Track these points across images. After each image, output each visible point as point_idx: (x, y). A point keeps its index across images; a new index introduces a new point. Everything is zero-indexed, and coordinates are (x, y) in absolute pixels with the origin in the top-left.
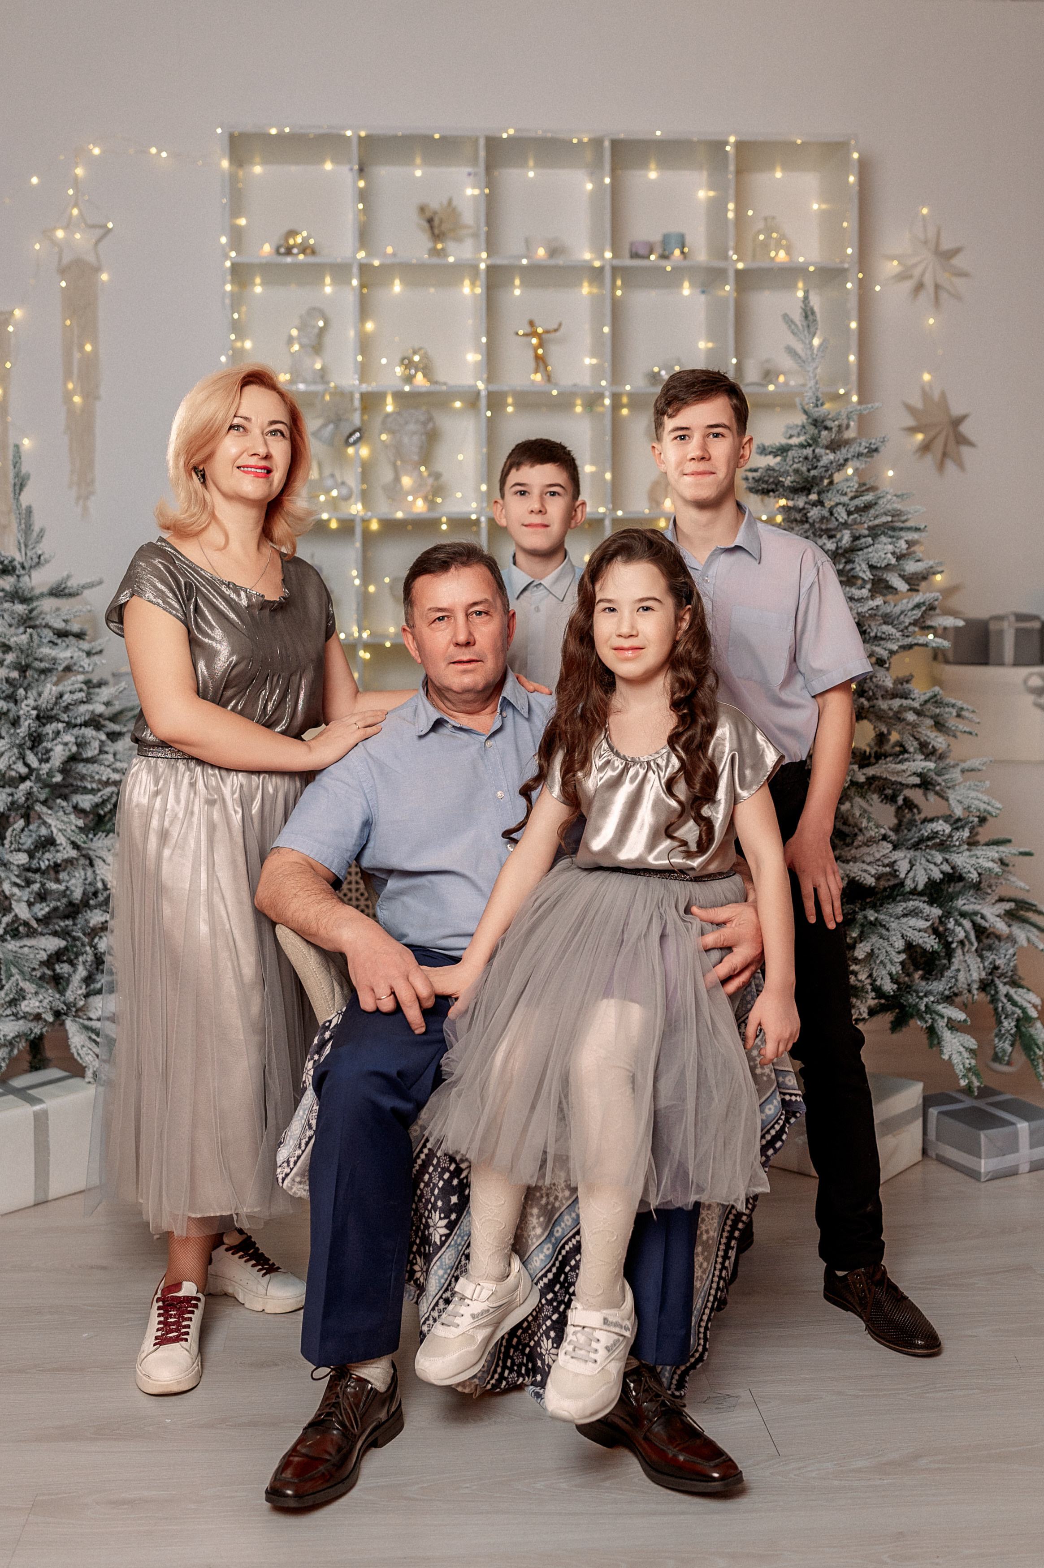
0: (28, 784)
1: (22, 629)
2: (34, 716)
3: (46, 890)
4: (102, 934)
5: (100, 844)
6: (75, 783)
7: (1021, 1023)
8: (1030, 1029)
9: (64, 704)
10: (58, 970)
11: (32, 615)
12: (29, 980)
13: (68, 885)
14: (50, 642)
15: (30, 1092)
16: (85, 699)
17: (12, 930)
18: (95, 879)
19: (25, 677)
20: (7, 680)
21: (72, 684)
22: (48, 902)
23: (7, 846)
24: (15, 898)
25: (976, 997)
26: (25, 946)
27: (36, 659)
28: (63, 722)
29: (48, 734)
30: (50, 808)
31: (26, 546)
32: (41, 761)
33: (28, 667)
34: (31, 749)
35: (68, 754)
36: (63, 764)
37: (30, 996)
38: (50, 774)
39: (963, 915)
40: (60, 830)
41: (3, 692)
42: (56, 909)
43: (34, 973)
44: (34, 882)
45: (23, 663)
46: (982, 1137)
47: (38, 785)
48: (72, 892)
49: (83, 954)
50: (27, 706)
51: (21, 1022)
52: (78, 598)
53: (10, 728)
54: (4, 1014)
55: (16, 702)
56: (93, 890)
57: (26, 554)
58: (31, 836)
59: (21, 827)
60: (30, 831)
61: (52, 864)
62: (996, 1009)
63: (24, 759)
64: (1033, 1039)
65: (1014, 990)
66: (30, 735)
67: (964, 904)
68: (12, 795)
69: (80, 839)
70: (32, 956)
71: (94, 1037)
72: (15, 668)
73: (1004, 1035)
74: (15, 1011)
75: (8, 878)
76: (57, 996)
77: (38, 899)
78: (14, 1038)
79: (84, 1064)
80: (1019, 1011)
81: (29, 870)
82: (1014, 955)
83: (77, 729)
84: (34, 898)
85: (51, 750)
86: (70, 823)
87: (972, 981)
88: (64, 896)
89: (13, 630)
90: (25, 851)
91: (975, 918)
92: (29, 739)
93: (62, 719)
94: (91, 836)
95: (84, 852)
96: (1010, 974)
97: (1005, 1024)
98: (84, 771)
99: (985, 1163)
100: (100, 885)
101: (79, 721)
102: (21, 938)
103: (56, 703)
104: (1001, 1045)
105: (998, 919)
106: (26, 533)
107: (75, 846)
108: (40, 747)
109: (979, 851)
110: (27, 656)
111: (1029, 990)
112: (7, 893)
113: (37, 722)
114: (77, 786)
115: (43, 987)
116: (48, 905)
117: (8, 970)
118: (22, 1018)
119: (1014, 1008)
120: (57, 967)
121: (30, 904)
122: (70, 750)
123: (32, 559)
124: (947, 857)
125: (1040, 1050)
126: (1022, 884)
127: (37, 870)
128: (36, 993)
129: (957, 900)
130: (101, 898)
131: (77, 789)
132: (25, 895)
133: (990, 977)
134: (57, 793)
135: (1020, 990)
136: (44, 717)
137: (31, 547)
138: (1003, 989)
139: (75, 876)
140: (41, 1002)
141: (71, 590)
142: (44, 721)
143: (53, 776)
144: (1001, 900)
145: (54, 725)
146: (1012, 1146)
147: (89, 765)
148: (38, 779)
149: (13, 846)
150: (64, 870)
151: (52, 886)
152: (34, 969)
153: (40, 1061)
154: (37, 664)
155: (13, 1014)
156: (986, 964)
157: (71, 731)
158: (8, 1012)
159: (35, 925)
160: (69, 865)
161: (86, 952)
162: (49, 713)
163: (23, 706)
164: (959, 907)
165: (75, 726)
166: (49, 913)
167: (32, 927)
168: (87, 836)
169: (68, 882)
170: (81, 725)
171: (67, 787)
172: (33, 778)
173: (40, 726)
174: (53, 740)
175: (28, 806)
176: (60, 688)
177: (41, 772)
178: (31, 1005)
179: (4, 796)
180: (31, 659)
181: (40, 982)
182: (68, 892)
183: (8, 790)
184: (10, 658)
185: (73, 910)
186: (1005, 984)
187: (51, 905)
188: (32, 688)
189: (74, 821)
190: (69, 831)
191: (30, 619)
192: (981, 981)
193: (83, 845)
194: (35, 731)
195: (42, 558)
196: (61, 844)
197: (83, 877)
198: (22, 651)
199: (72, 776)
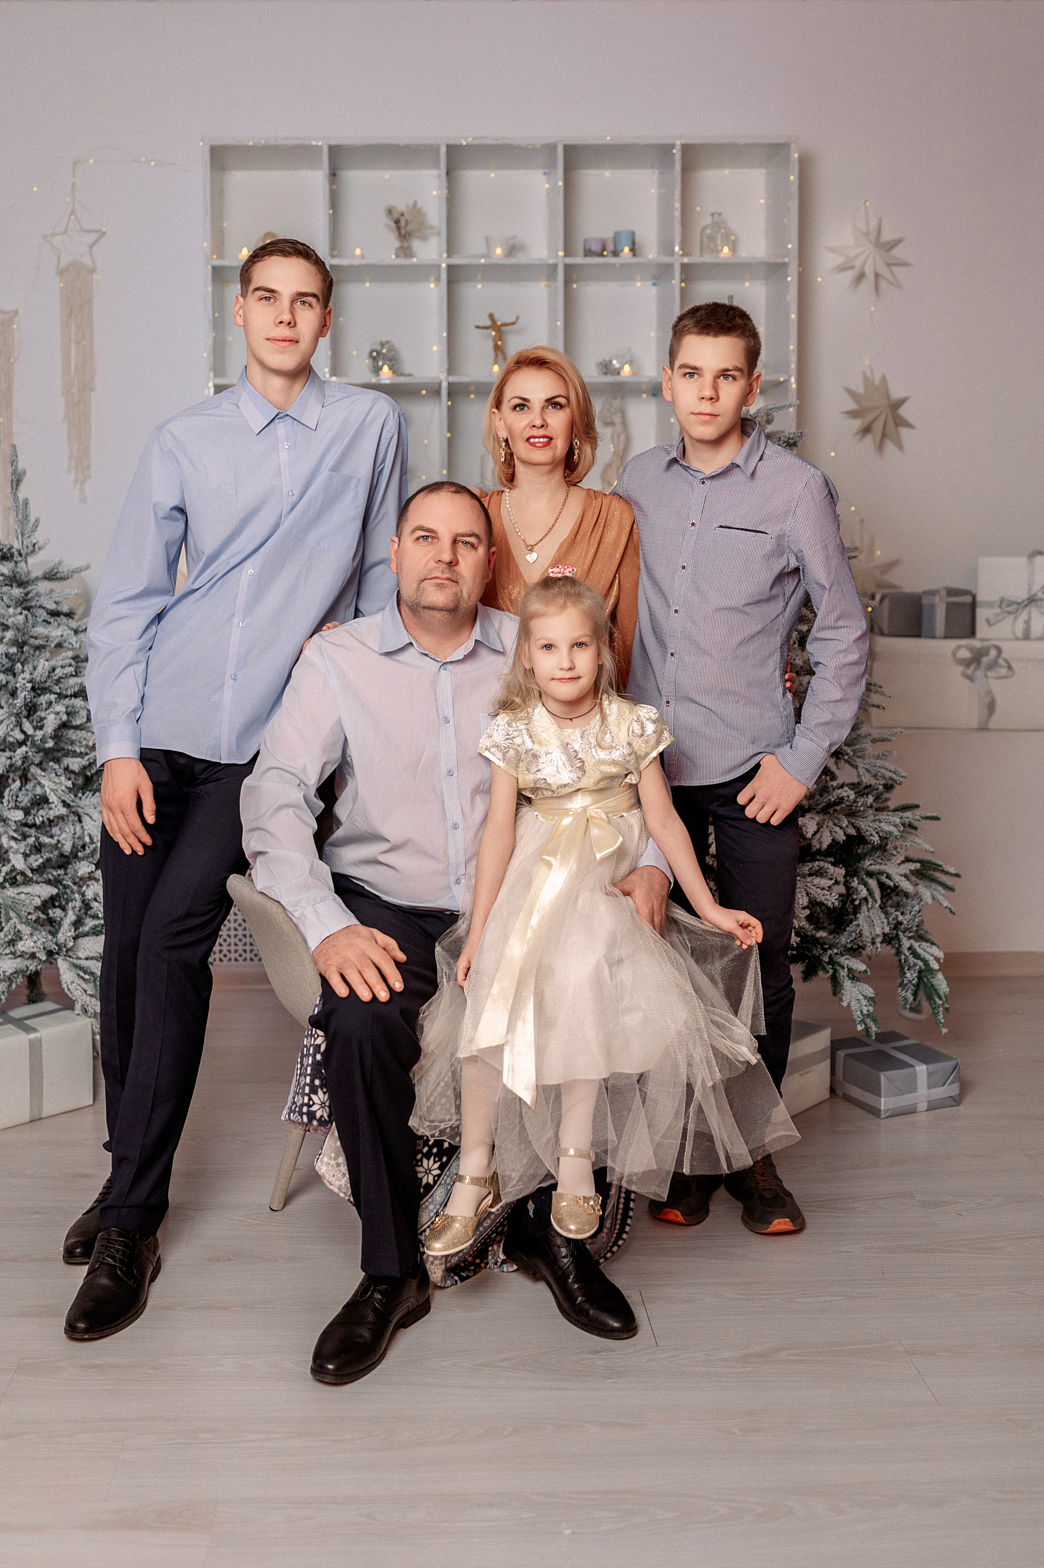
0: (24, 749)
1: (19, 610)
2: (29, 688)
3: (40, 844)
4: (90, 883)
5: (87, 802)
6: (66, 748)
7: (923, 974)
8: (932, 980)
9: (56, 678)
10: (51, 915)
11: (28, 597)
12: (25, 923)
13: (59, 839)
14: (44, 621)
15: (27, 1022)
16: (74, 673)
17: (10, 879)
18: (83, 833)
19: (22, 652)
20: (7, 655)
21: (63, 660)
22: (43, 854)
23: (5, 804)
24: (12, 850)
25: (879, 950)
26: (22, 893)
27: (32, 637)
28: (54, 693)
29: (41, 704)
30: (44, 770)
31: (22, 535)
32: (36, 728)
33: (24, 643)
34: (27, 717)
35: (59, 722)
36: (55, 731)
37: (26, 937)
38: (43, 740)
39: (870, 874)
40: (52, 790)
41: (3, 666)
42: (49, 860)
43: (30, 917)
44: (30, 836)
45: (20, 641)
46: (882, 1078)
47: (33, 750)
48: (63, 845)
49: (72, 900)
50: (23, 679)
51: (19, 960)
52: (69, 581)
53: (8, 699)
54: (4, 953)
55: (14, 675)
56: (81, 843)
57: (23, 542)
58: (27, 795)
59: (18, 787)
60: (27, 790)
61: (45, 820)
62: (900, 961)
63: (21, 726)
64: (935, 990)
65: (918, 944)
66: (26, 705)
67: (871, 865)
68: (10, 758)
69: (69, 798)
70: (28, 902)
71: (82, 974)
72: (13, 645)
73: (906, 984)
74: (13, 950)
75: (6, 832)
76: (50, 937)
77: (34, 850)
78: (12, 974)
79: (74, 998)
80: (920, 963)
81: (26, 825)
82: (919, 912)
83: (67, 699)
84: (30, 851)
85: (45, 718)
86: (61, 784)
87: (878, 936)
88: (56, 849)
89: (11, 611)
90: (22, 809)
91: (880, 877)
92: (25, 708)
93: (54, 691)
94: (80, 795)
95: (73, 810)
96: (915, 929)
97: (908, 975)
98: (74, 738)
99: (885, 1102)
100: (87, 839)
101: (69, 693)
102: (18, 886)
103: (49, 677)
104: (903, 994)
105: (903, 878)
106: (22, 523)
107: (65, 804)
108: (35, 716)
109: (882, 816)
110: (24, 634)
111: (933, 944)
112: (6, 846)
113: (33, 694)
114: (68, 750)
115: (37, 929)
116: (42, 857)
117: (7, 914)
118: (20, 956)
119: (916, 961)
120: (50, 911)
121: (26, 856)
122: (61, 719)
123: (27, 547)
124: (854, 821)
125: (941, 999)
126: (927, 846)
127: (31, 826)
128: (31, 934)
129: (865, 860)
130: (88, 851)
131: (69, 753)
132: (22, 847)
133: (895, 932)
134: (51, 756)
135: (924, 944)
136: (38, 689)
137: (28, 535)
138: (906, 943)
139: (65, 831)
140: (35, 942)
141: (62, 575)
142: (39, 692)
143: (46, 742)
144: (908, 860)
145: (47, 696)
146: (912, 1087)
147: (78, 732)
148: (33, 744)
149: (11, 804)
150: (57, 825)
151: (46, 840)
152: (29, 913)
153: (37, 995)
154: (32, 641)
155: (12, 953)
156: (891, 919)
157: (62, 701)
158: (7, 951)
159: (30, 875)
160: (60, 821)
161: (75, 899)
162: (43, 685)
163: (20, 679)
164: (865, 866)
165: (66, 696)
166: (43, 863)
167: (28, 877)
168: (76, 796)
169: (59, 836)
170: (71, 696)
171: (59, 751)
172: (29, 743)
173: (35, 697)
174: (46, 710)
175: (24, 768)
176: (53, 663)
177: (36, 739)
178: (27, 945)
179: (4, 759)
180: (27, 637)
181: (35, 925)
182: (60, 845)
183: (8, 754)
184: (9, 635)
185: (65, 861)
186: (910, 938)
187: (45, 857)
188: (29, 662)
189: (64, 782)
190: (60, 791)
191: (26, 600)
192: (885, 935)
193: (72, 804)
194: (31, 702)
195: (36, 546)
196: (54, 803)
197: (73, 832)
198: (19, 630)
199: (63, 741)
